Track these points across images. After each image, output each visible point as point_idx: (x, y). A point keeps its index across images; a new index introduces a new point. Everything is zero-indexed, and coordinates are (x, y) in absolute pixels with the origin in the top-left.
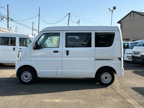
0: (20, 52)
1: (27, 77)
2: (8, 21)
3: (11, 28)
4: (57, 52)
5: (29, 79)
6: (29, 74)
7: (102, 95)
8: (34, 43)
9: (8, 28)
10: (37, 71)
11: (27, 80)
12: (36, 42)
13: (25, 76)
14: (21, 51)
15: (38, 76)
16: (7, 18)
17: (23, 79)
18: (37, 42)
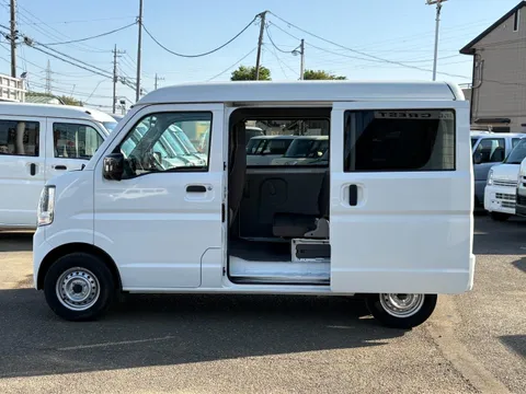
0: (51, 190)
1: (79, 290)
2: (13, 46)
3: (24, 75)
4: (201, 189)
5: (90, 299)
6: (88, 280)
7: (382, 371)
8: (109, 152)
9: (14, 75)
10: (120, 266)
11: (79, 303)
12: (115, 151)
13: (72, 285)
14: (54, 186)
15: (124, 289)
16: (9, 32)
17: (65, 299)
18: (117, 149)
